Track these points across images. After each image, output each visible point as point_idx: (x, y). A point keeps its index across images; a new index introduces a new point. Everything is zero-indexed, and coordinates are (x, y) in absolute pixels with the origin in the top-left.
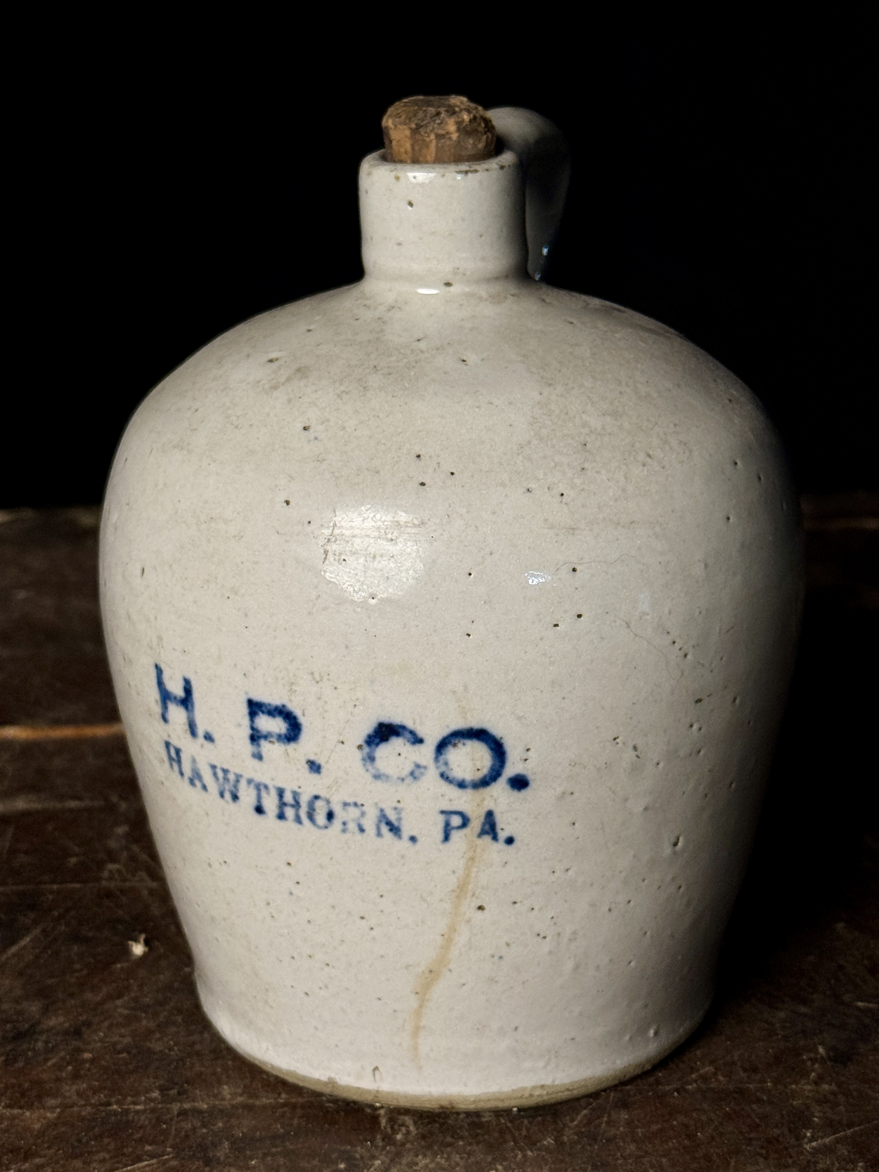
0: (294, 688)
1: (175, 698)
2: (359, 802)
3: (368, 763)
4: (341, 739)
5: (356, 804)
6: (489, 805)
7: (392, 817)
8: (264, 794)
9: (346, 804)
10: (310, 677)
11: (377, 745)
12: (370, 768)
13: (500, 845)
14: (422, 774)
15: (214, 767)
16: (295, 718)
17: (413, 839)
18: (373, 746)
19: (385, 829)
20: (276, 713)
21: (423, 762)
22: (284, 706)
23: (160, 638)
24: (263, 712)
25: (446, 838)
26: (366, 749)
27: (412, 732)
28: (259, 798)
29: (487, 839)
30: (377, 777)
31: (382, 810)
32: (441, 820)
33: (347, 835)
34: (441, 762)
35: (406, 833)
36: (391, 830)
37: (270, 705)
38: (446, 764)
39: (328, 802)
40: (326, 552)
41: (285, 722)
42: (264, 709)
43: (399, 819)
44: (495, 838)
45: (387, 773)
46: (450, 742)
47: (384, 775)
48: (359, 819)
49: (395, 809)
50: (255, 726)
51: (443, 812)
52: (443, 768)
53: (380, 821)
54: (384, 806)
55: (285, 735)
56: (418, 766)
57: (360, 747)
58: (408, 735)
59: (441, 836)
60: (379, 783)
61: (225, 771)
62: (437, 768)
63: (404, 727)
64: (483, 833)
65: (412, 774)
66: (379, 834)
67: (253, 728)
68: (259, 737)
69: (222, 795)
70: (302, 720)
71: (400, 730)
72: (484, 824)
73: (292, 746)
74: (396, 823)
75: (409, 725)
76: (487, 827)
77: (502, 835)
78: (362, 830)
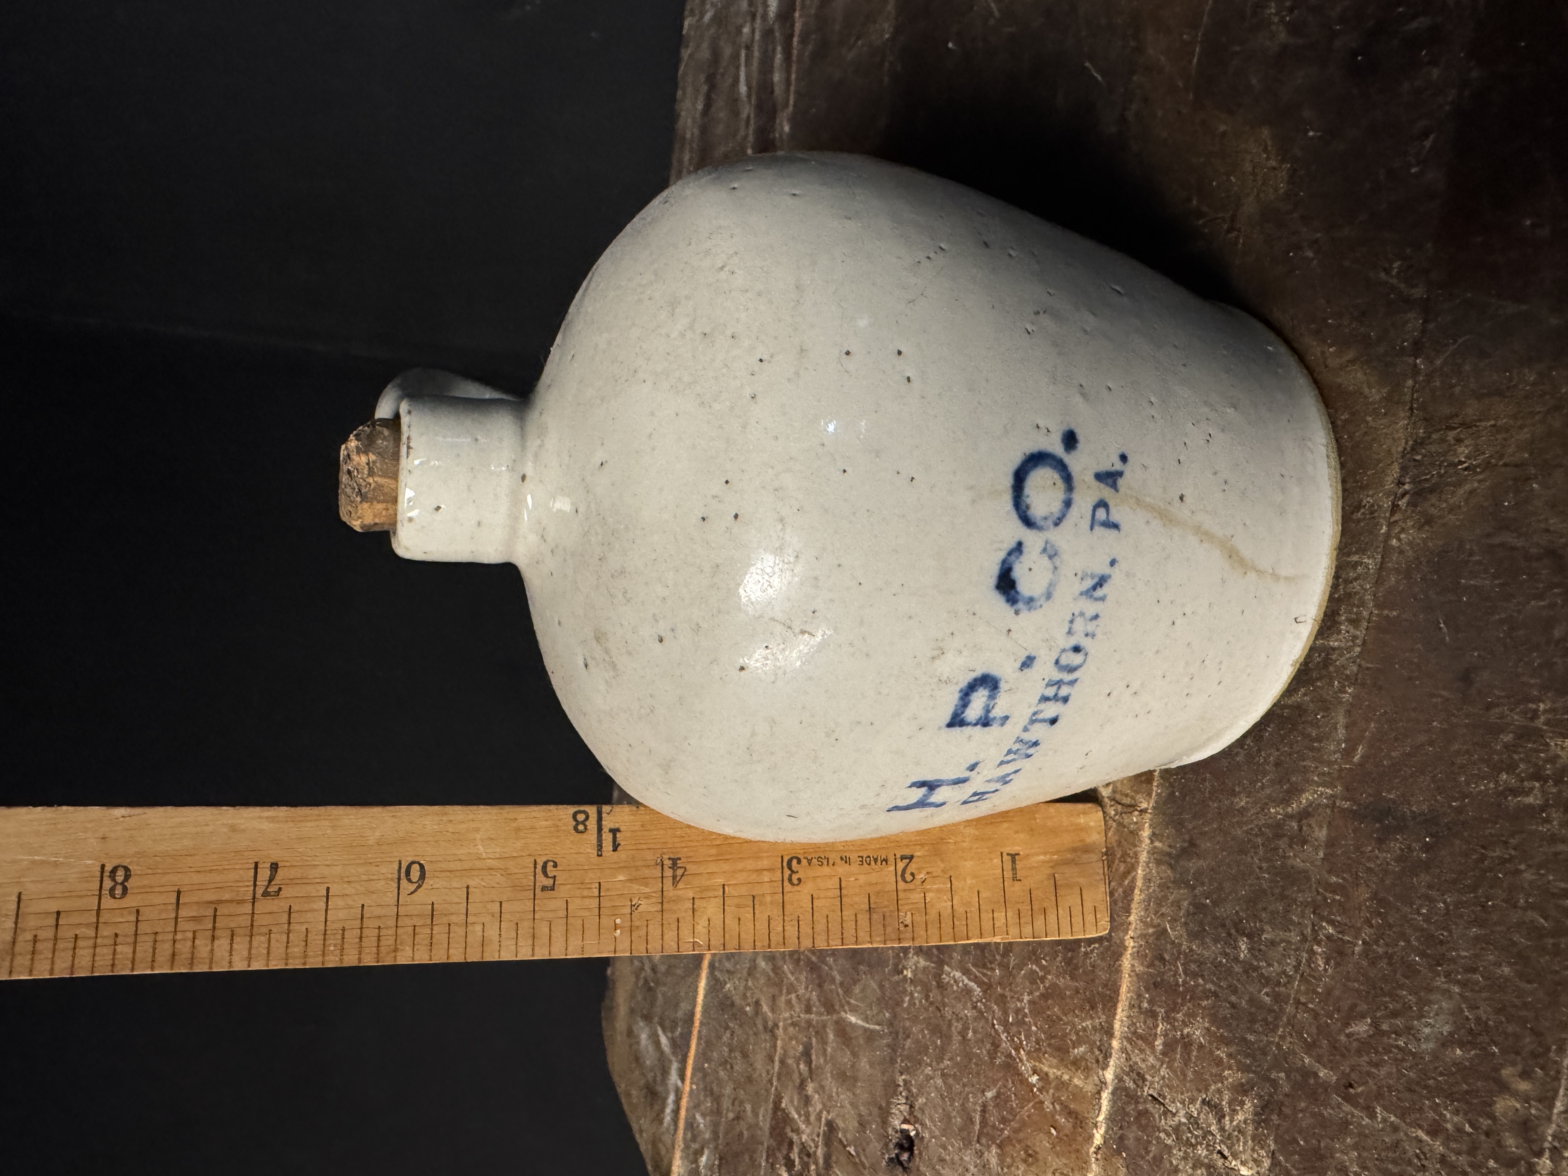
0: (944, 678)
1: (924, 796)
2: (1069, 617)
3: (1033, 604)
4: (1005, 631)
5: (1072, 622)
6: (1090, 478)
7: (1089, 583)
8: (1041, 716)
9: (1070, 632)
10: (937, 662)
11: (1017, 592)
12: (1039, 604)
13: (1128, 469)
14: (1053, 546)
15: (1002, 763)
16: (975, 680)
17: (1113, 563)
18: (1019, 597)
19: (1099, 593)
20: (966, 700)
21: (1041, 544)
22: (961, 691)
23: (863, 807)
24: (963, 713)
25: (1116, 526)
26: (1020, 605)
27: (1010, 554)
28: (1043, 721)
29: (1121, 482)
30: (1049, 596)
31: (1081, 594)
32: (1098, 529)
33: (1099, 632)
34: (1042, 523)
35: (1106, 570)
36: (1101, 586)
37: (956, 706)
38: (1046, 518)
39: (1064, 651)
40: (803, 632)
41: (977, 691)
42: (959, 712)
43: (1092, 576)
44: (1120, 474)
45: (1046, 585)
46: (1025, 512)
47: (1048, 588)
48: (1085, 619)
49: (1082, 579)
50: (974, 722)
51: (1092, 528)
52: (1050, 523)
53: (1091, 596)
54: (1077, 593)
55: (990, 691)
56: (1044, 550)
57: (1017, 613)
58: (1013, 558)
59: (1113, 533)
60: (1056, 595)
61: (1010, 752)
62: (1048, 529)
63: (1004, 562)
64: (1114, 486)
65: (1051, 557)
66: (1102, 599)
67: (976, 725)
68: (986, 717)
69: (1029, 756)
70: (978, 674)
71: (1006, 566)
72: (1107, 484)
73: (1003, 685)
74: (1096, 580)
75: (1002, 555)
76: (1110, 481)
77: (1118, 466)
78: (1096, 617)
